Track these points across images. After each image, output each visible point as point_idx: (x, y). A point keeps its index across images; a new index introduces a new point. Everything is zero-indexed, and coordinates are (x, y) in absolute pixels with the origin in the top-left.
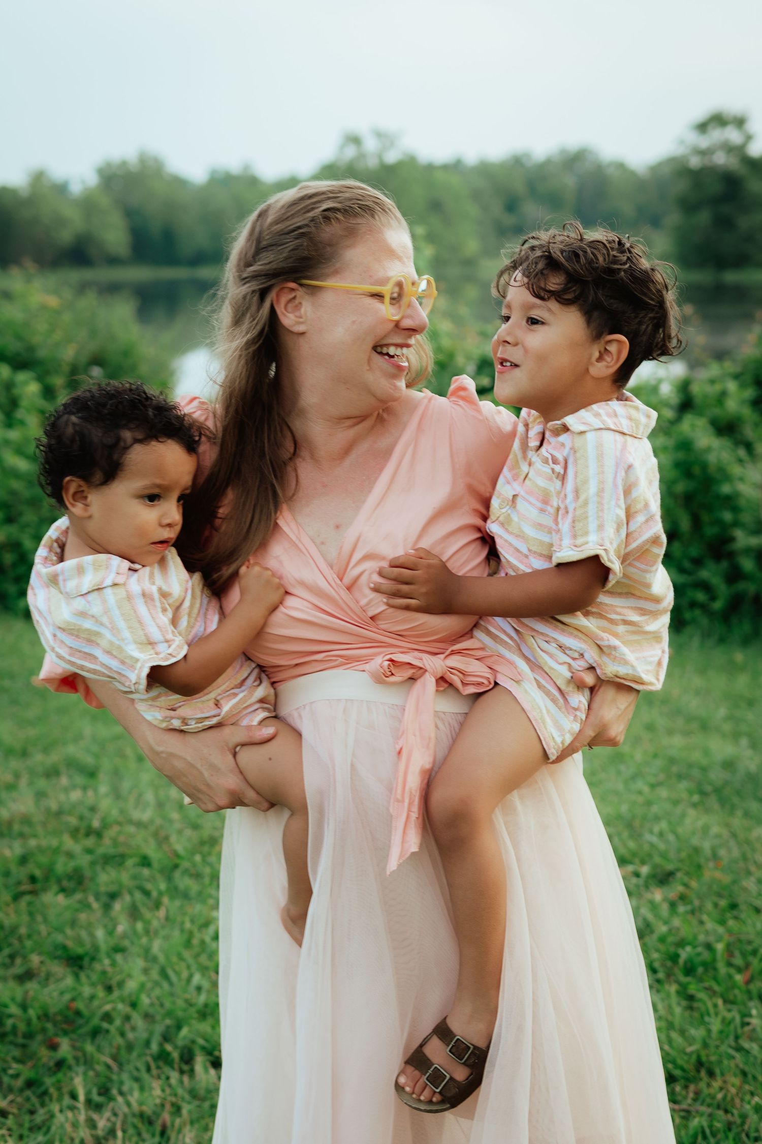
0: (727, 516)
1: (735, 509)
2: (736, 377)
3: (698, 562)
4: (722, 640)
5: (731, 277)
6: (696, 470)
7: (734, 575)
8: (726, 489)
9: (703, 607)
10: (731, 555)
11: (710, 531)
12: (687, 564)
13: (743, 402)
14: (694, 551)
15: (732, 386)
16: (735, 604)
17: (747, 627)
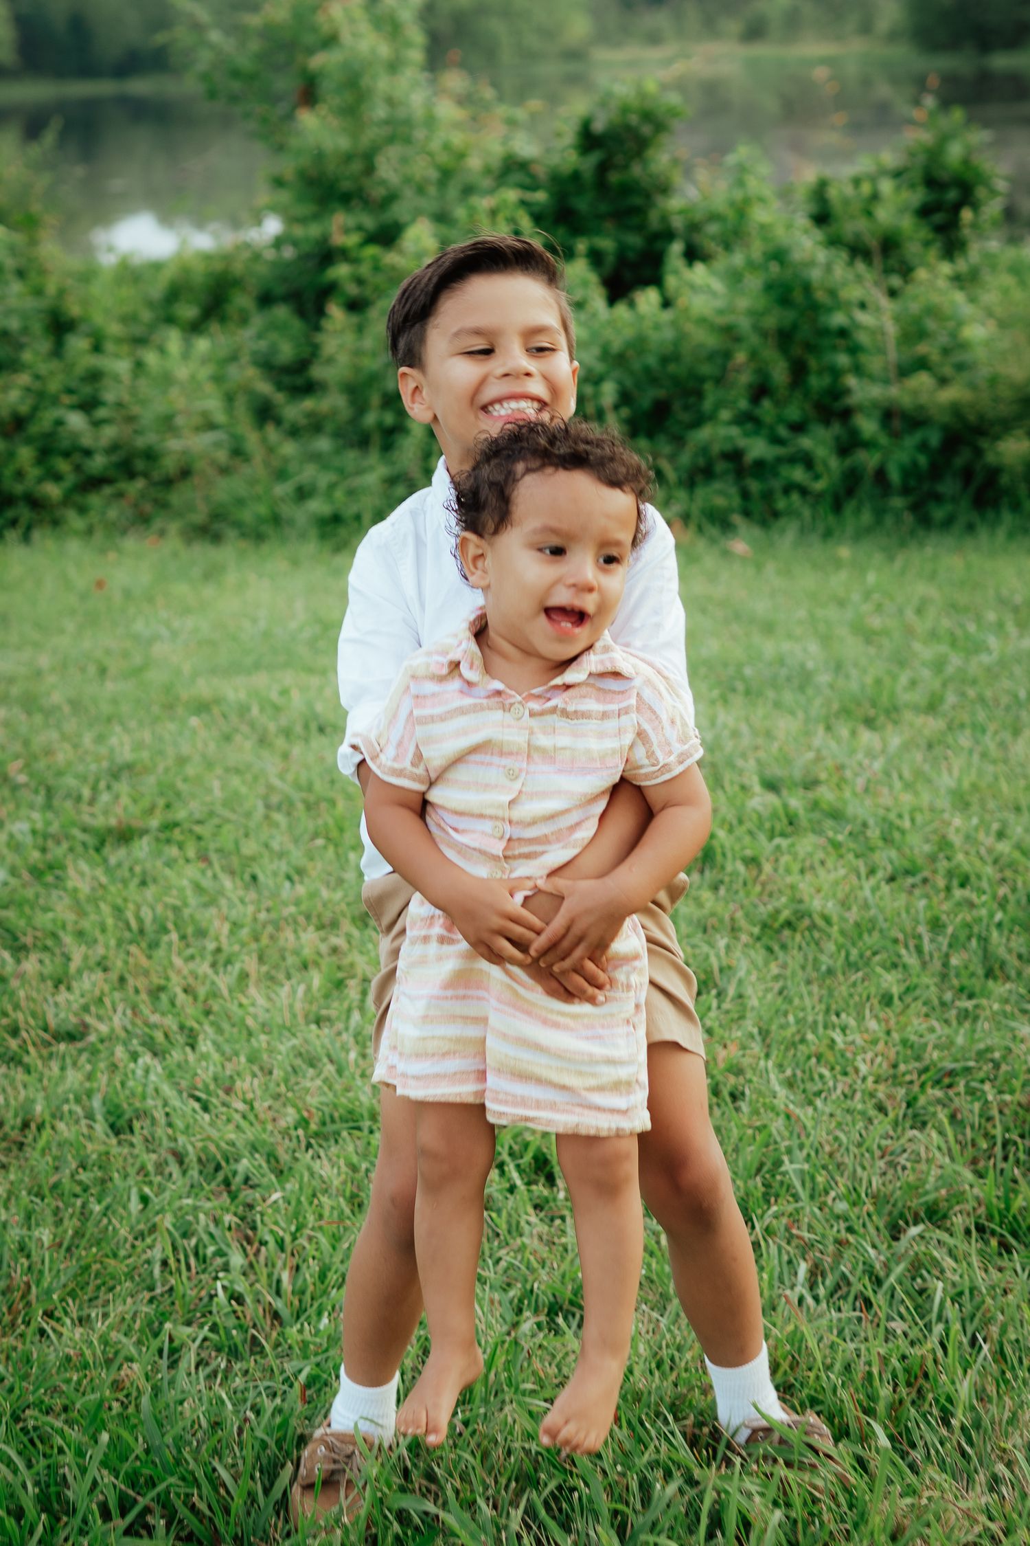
0: (843, 360)
1: (854, 350)
2: (897, 174)
3: (798, 428)
4: (828, 534)
5: (1001, 62)
6: (798, 296)
7: (849, 445)
8: (838, 319)
9: (804, 491)
10: (846, 414)
11: (817, 382)
12: (783, 432)
13: (902, 211)
14: (794, 412)
15: (886, 186)
16: (850, 485)
17: (866, 517)
